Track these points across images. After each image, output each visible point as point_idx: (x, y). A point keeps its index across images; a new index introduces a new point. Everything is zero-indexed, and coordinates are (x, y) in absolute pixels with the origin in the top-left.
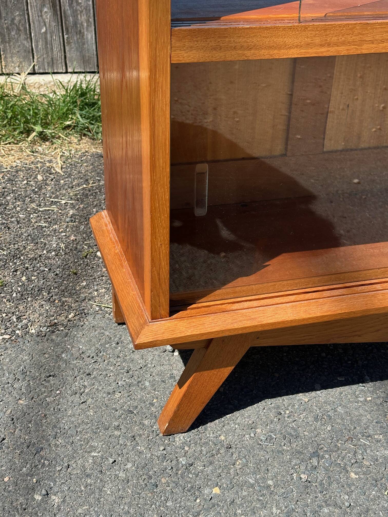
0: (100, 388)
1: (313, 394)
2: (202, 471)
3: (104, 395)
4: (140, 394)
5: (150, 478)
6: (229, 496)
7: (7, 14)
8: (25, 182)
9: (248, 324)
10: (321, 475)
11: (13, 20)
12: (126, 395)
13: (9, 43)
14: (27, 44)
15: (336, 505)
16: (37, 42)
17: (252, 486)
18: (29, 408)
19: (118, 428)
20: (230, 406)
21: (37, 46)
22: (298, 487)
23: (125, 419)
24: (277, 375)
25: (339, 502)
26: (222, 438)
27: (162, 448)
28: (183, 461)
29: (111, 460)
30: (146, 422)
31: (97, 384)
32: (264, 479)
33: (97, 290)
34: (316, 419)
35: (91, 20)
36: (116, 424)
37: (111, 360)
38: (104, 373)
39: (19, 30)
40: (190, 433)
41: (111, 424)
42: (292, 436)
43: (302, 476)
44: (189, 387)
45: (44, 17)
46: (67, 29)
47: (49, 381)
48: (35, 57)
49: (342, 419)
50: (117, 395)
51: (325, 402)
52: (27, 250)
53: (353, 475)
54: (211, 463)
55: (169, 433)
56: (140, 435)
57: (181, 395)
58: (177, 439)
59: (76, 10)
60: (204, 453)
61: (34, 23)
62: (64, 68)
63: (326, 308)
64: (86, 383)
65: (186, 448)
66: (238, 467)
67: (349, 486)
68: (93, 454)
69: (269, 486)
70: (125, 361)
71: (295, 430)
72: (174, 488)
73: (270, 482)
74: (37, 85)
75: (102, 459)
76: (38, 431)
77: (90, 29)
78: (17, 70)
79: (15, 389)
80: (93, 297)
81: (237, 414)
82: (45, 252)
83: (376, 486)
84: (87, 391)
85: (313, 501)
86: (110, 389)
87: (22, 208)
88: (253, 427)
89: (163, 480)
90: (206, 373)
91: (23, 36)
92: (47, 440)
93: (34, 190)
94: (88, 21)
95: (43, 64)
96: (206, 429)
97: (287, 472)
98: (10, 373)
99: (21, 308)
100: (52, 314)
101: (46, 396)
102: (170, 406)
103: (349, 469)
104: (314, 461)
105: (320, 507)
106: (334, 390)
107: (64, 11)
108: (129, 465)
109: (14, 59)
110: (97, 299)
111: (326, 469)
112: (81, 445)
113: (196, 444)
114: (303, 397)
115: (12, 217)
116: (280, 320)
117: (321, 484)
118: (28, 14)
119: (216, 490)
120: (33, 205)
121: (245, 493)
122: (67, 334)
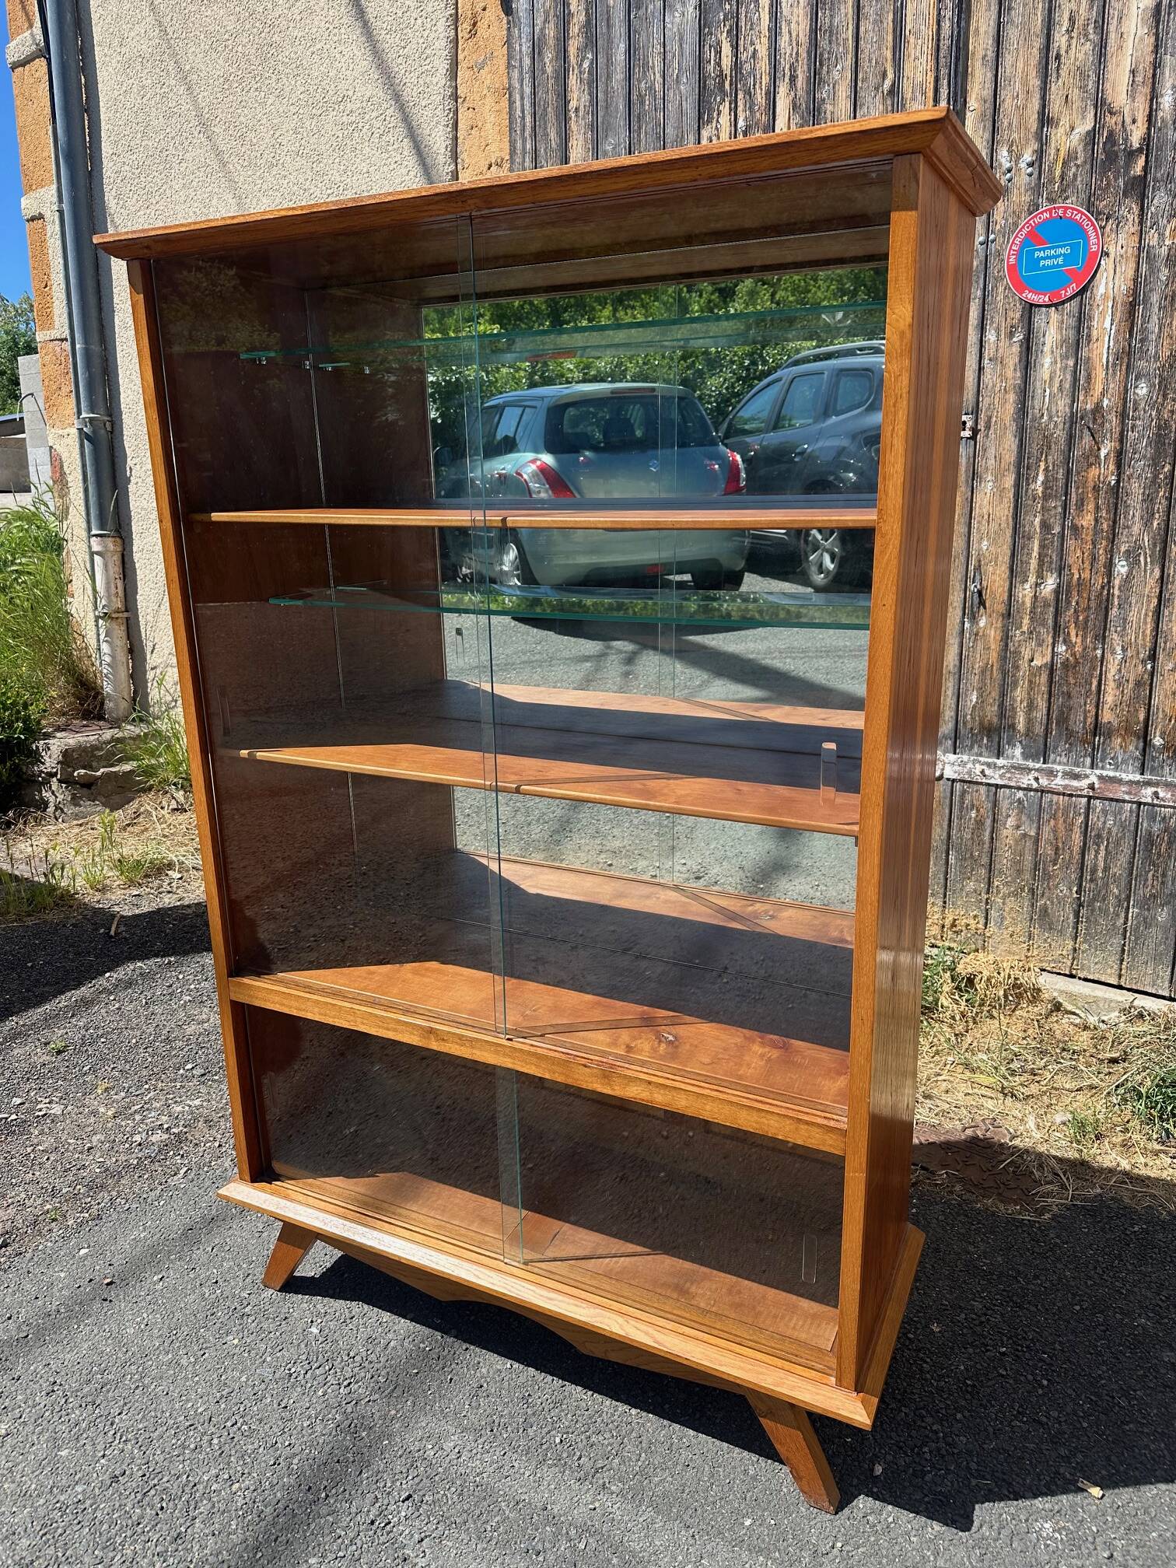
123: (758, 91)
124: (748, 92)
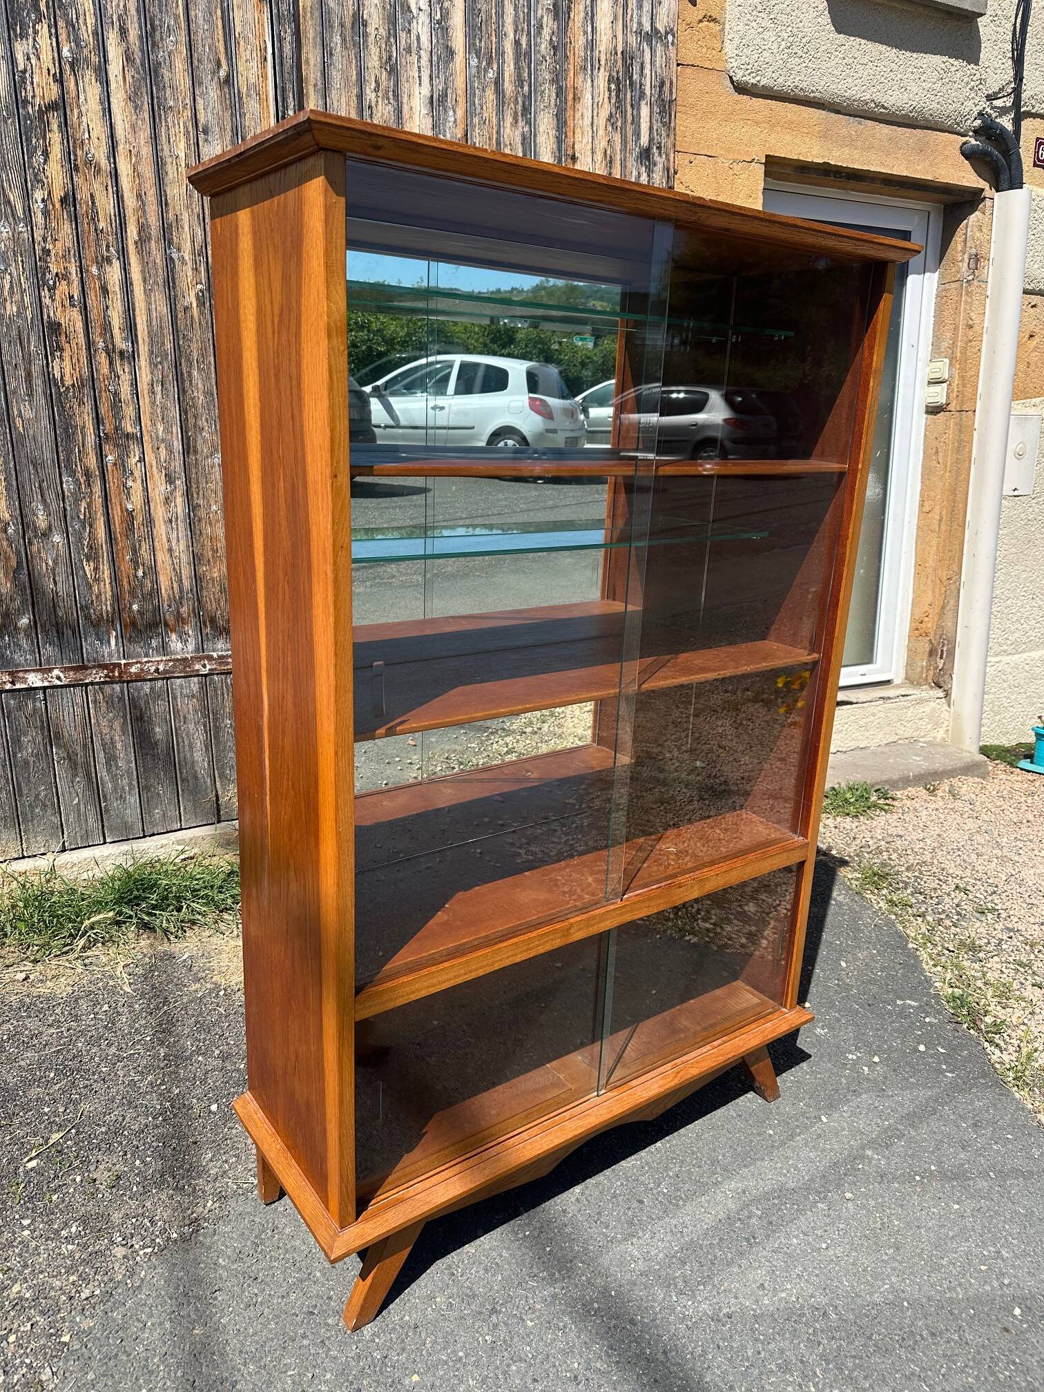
0: (272, 1293)
1: (477, 1242)
2: (398, 1361)
3: (280, 1300)
4: (314, 1290)
5: (352, 1383)
6: (429, 1379)
7: (30, 790)
8: (92, 1016)
9: (425, 1208)
10: (502, 1332)
11: (37, 796)
12: (301, 1294)
13: (32, 821)
14: (56, 820)
15: (521, 1360)
16: (67, 815)
17: (446, 1363)
18: (207, 1337)
19: (304, 1336)
20: (406, 1279)
21: (67, 820)
22: (486, 1351)
23: (309, 1323)
24: (441, 1229)
25: (523, 1355)
26: (407, 1318)
27: (354, 1347)
28: (377, 1355)
29: (310, 1375)
30: (330, 1321)
31: (267, 1288)
32: (454, 1352)
33: (226, 1161)
34: (486, 1271)
35: (135, 783)
36: (302, 1331)
37: (272, 1253)
38: (271, 1272)
39: (45, 805)
40: (376, 1322)
41: (296, 1333)
42: (469, 1296)
43: (487, 1338)
44: (374, 1278)
45: (76, 787)
46: (105, 797)
47: (216, 1299)
48: (65, 832)
49: (509, 1264)
50: (293, 1297)
51: (490, 1249)
52: (127, 1119)
53: (530, 1323)
54: (404, 1350)
55: (356, 1328)
56: (328, 1338)
57: (367, 1288)
58: (365, 1332)
59: (116, 775)
60: (394, 1340)
61: (63, 796)
62: (102, 838)
63: (487, 1172)
64: (256, 1291)
65: (377, 1340)
66: (428, 1346)
67: (528, 1336)
68: (290, 1373)
69: (461, 1358)
70: (287, 1251)
71: (471, 1289)
72: (377, 1387)
73: (461, 1354)
74: (69, 866)
75: (300, 1375)
76: (226, 1362)
77: (133, 792)
78: (42, 851)
79: (183, 1317)
80: (225, 1172)
81: (413, 1286)
82: (150, 1119)
83: (550, 1328)
84: (259, 1300)
85: (502, 1362)
86: (282, 1291)
87: (100, 1057)
88: (432, 1298)
89: (365, 1383)
90: (387, 1261)
91: (49, 812)
92: (239, 1370)
93: (107, 1026)
94: (130, 784)
95: (75, 838)
96: (389, 1313)
97: (473, 1337)
98: (171, 1299)
99: (148, 1204)
100: (186, 1205)
101: (220, 1318)
102: (355, 1300)
103: (524, 1317)
104: (494, 1318)
105: (508, 1366)
106: (495, 1231)
107: (101, 777)
108: (328, 1376)
109: (38, 838)
110: (231, 1174)
111: (506, 1324)
112: (275, 1366)
113: (384, 1332)
114: (469, 1249)
115: (94, 1074)
116: (451, 1196)
117: (505, 1341)
118: (56, 787)
119: (415, 1378)
120: (113, 1050)
121: (441, 1373)
122: (215, 1230)
123: (84, 28)
124: (71, 25)
